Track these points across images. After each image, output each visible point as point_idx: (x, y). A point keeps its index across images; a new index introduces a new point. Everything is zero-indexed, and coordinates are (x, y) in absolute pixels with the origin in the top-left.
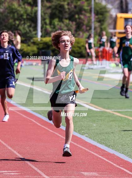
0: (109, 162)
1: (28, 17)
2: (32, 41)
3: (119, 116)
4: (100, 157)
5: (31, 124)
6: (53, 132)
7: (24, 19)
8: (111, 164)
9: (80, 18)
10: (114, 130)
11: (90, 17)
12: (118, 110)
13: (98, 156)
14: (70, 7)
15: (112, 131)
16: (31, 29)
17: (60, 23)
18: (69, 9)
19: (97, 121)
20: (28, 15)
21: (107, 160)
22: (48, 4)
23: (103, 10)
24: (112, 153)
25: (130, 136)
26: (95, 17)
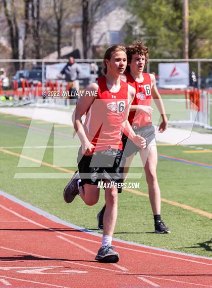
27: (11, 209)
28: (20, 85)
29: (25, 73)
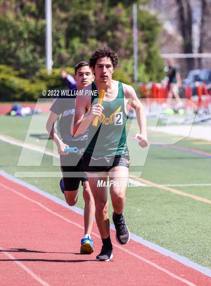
0: (162, 269)
1: (31, 36)
2: (38, 74)
3: (179, 195)
4: (148, 262)
5: (37, 210)
6: (71, 222)
7: (25, 40)
8: (165, 273)
9: (114, 37)
10: (170, 218)
11: (131, 34)
12: (176, 185)
13: (145, 260)
14: (98, 18)
15: (166, 220)
16: (37, 55)
17: (82, 45)
18: (96, 22)
19: (143, 204)
20: (30, 32)
21: (159, 267)
22: (63, 15)
23: (152, 22)
24: (167, 255)
25: (196, 227)
26: (138, 34)
27: (182, 277)
28: (195, 92)
29: (203, 74)
